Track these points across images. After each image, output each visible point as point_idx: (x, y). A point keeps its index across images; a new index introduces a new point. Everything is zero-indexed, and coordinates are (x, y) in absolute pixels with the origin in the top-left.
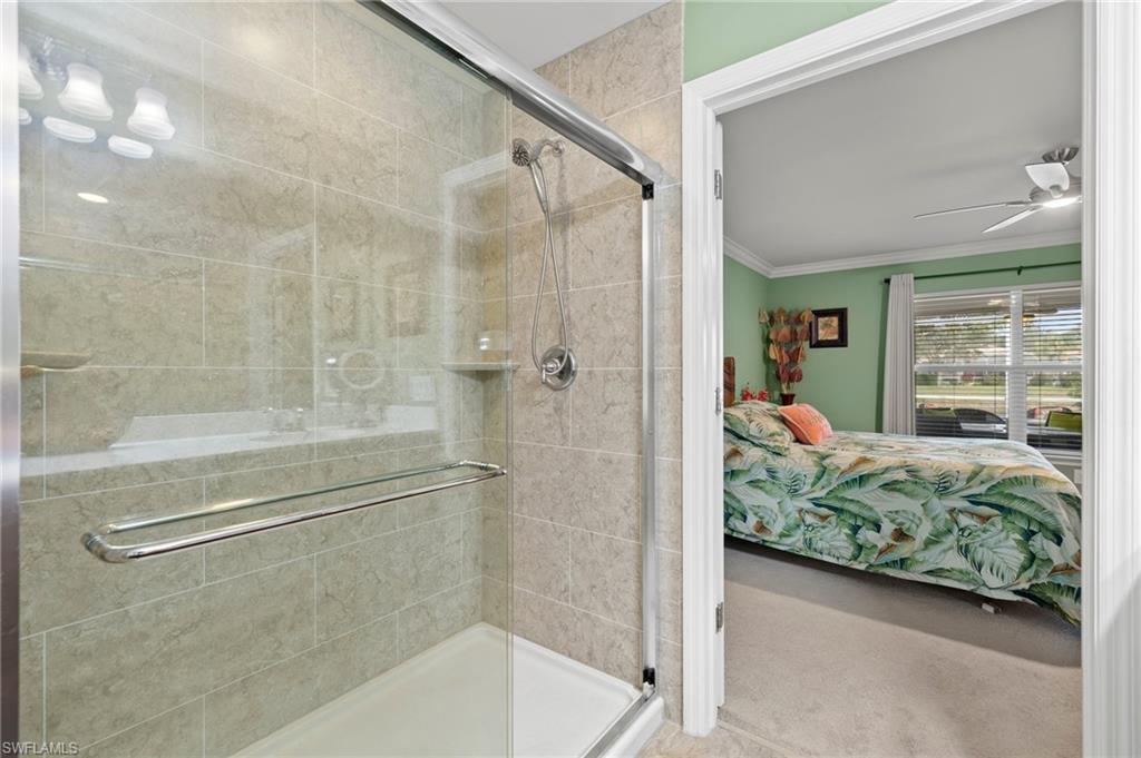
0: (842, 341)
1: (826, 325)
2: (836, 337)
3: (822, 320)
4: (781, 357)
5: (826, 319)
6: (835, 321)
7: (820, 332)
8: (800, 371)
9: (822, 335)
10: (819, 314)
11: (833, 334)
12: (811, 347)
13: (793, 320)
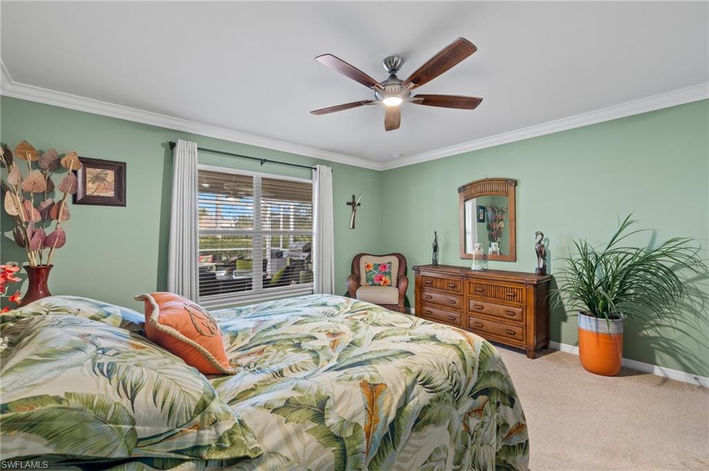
0: (119, 199)
1: (97, 178)
2: (111, 194)
3: (91, 172)
4: (28, 213)
5: (98, 170)
6: (110, 176)
7: (89, 185)
8: (63, 233)
9: (92, 189)
10: (87, 162)
11: (106, 189)
12: (75, 201)
13: (45, 164)
